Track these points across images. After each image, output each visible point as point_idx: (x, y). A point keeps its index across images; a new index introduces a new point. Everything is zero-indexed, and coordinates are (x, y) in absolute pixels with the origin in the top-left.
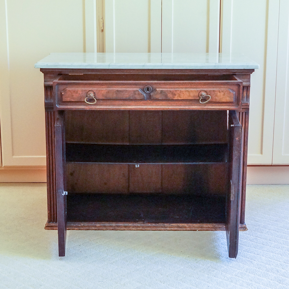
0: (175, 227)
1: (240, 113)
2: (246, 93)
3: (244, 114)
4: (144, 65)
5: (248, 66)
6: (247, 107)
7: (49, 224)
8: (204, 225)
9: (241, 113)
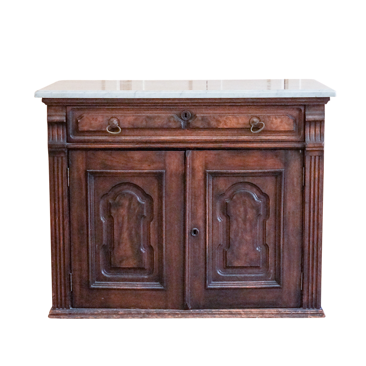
0: (226, 314)
1: (311, 156)
2: (319, 130)
3: (317, 158)
4: (181, 92)
5: (321, 93)
6: (321, 149)
7: (55, 311)
8: (266, 311)
9: (313, 157)
